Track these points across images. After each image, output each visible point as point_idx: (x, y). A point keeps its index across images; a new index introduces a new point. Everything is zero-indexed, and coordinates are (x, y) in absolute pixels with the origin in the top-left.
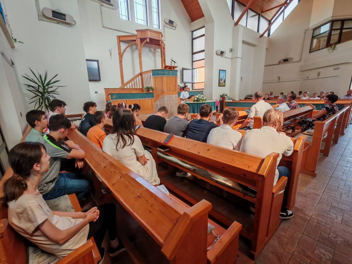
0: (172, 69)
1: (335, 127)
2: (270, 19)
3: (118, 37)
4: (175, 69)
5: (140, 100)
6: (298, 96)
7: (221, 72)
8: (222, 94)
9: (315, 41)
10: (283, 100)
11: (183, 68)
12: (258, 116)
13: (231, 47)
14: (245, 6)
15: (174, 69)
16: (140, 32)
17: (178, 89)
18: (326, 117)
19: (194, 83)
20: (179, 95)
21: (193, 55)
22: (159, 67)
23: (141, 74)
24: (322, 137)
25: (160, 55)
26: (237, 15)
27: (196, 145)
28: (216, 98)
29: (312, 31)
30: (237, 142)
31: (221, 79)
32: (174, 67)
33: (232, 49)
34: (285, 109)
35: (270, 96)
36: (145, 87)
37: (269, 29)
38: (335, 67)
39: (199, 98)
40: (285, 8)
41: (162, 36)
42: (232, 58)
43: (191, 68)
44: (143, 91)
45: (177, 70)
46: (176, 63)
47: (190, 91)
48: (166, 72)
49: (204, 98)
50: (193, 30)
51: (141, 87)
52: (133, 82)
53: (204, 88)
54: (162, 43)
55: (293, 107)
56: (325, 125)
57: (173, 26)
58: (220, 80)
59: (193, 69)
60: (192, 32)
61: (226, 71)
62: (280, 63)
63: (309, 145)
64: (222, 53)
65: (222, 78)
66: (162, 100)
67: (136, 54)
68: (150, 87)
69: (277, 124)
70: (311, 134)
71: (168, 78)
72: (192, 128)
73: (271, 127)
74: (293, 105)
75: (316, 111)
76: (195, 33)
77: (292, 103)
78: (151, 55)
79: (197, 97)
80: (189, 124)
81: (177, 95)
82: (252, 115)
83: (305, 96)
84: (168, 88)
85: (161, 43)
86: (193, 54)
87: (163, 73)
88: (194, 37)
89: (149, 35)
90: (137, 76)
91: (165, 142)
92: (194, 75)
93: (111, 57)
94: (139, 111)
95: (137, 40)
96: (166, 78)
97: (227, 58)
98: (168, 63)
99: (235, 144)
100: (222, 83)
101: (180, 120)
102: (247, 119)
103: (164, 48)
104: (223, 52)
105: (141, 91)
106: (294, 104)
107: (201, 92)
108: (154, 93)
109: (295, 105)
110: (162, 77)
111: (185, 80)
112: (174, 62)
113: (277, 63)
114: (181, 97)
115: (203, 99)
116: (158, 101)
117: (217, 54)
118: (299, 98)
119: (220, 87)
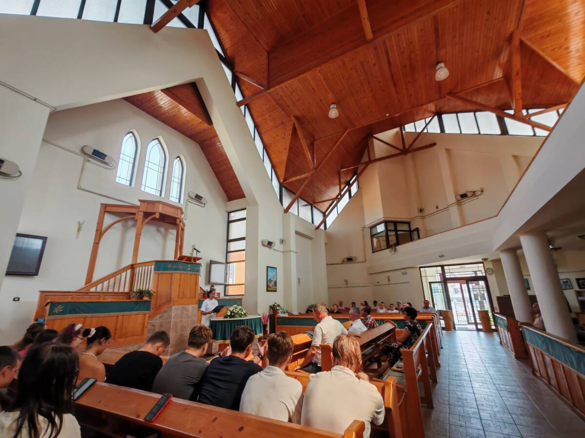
0: (193, 261)
1: (427, 355)
2: (324, 211)
3: (104, 206)
4: (198, 262)
5: (118, 316)
6: (373, 307)
7: (269, 269)
8: (272, 304)
9: (375, 240)
10: (356, 314)
11: (211, 261)
12: (326, 344)
13: (281, 237)
14: (295, 194)
15: (195, 262)
16: (146, 203)
17: (198, 296)
18: (412, 340)
19: (228, 285)
20: (200, 307)
21: (229, 243)
22: (170, 256)
23: (132, 267)
24: (416, 374)
25: (175, 239)
26: (287, 201)
27: (216, 419)
28: (263, 311)
29: (369, 230)
30: (294, 402)
31: (270, 280)
32: (196, 259)
33: (283, 241)
34: (360, 329)
35: (339, 308)
36: (135, 290)
37: (324, 222)
38: (403, 271)
39: (234, 311)
40: (338, 202)
41: (182, 213)
42: (283, 252)
43: (224, 262)
44: (130, 298)
45: (200, 264)
46: (199, 252)
47: (221, 298)
48: (181, 266)
49: (242, 311)
50: (230, 210)
51: (127, 290)
52: (112, 280)
53: (243, 294)
54: (180, 221)
55: (370, 325)
56: (413, 354)
57: (202, 203)
58: (268, 281)
59: (227, 263)
60: (229, 213)
61: (276, 268)
62: (343, 262)
63: (403, 391)
64: (270, 244)
65: (272, 279)
66: (165, 315)
67: (132, 234)
68: (146, 289)
69: (353, 361)
70: (402, 369)
71: (183, 275)
72: (213, 376)
73: (346, 368)
74: (370, 322)
75: (399, 330)
76: (232, 214)
77: (367, 319)
78: (159, 237)
79: (231, 309)
80: (208, 367)
81: (196, 306)
82: (318, 342)
83: (382, 308)
84: (181, 292)
85: (178, 221)
86: (229, 241)
87: (174, 267)
88: (231, 219)
89: (161, 209)
90: (125, 269)
91: (148, 418)
92: (228, 272)
93: (78, 235)
94: (106, 342)
95: (137, 214)
96: (179, 275)
97: (277, 251)
98: (186, 252)
99: (292, 408)
100: (271, 286)
101: (192, 359)
102: (311, 349)
103: (183, 230)
104: (272, 243)
105: (125, 297)
106: (371, 320)
107: (238, 301)
108: (152, 303)
109: (373, 322)
110: (172, 274)
111: (213, 280)
112: (197, 251)
113: (340, 261)
114: (203, 309)
115: (241, 314)
116: (158, 318)
117: (263, 245)
118: (375, 310)
119: (268, 292)
